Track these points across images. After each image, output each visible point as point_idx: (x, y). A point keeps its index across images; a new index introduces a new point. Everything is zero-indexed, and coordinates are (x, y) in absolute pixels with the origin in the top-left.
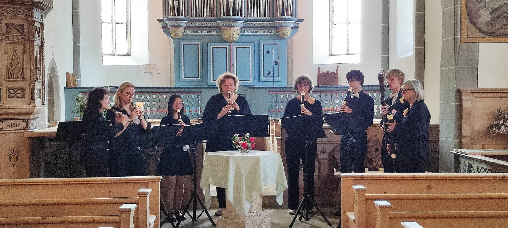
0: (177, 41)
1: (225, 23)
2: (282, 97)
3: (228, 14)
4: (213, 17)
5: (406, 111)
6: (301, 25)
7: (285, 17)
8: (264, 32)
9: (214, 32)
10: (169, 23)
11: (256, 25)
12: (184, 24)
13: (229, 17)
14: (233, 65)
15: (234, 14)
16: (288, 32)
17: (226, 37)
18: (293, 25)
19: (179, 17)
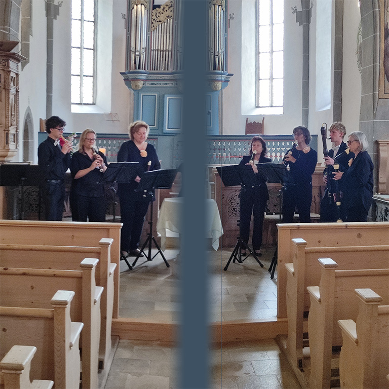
4: (170, 71)
6: (231, 79)
7: (217, 71)
10: (130, 76)
12: (144, 77)
16: (220, 85)
18: (223, 79)
19: (139, 70)
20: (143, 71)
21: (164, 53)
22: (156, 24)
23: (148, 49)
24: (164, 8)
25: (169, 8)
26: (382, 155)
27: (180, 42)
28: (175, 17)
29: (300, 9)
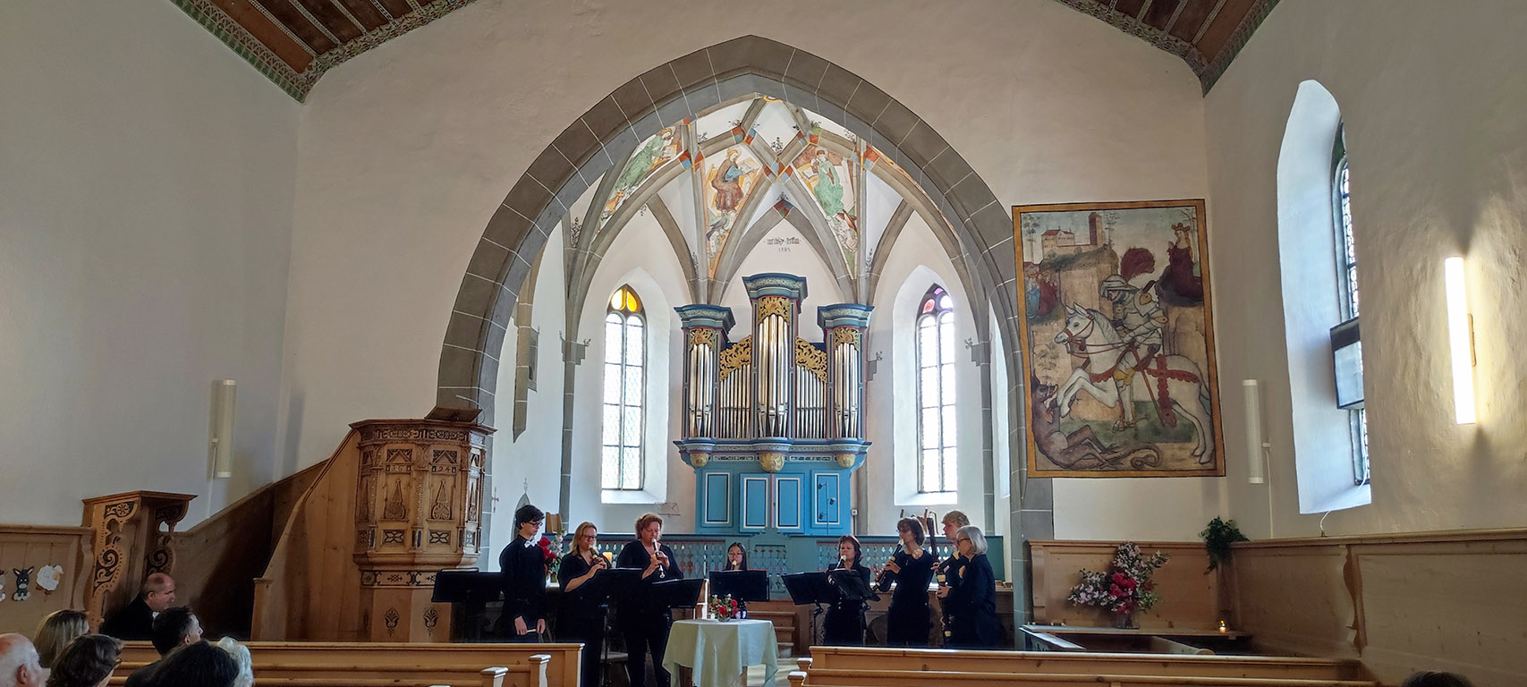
0: (699, 469)
1: (764, 446)
3: (768, 434)
4: (748, 439)
5: (961, 570)
6: (869, 450)
7: (847, 439)
8: (818, 459)
9: (749, 459)
10: (689, 447)
11: (807, 450)
12: (709, 447)
13: (769, 438)
14: (775, 504)
15: (776, 434)
16: (851, 459)
17: (764, 465)
18: (857, 450)
19: (703, 438)
20: (708, 439)
21: (740, 413)
22: (725, 371)
23: (716, 406)
24: (737, 349)
25: (744, 349)
26: (1036, 562)
27: (762, 397)
28: (754, 362)
29: (975, 342)
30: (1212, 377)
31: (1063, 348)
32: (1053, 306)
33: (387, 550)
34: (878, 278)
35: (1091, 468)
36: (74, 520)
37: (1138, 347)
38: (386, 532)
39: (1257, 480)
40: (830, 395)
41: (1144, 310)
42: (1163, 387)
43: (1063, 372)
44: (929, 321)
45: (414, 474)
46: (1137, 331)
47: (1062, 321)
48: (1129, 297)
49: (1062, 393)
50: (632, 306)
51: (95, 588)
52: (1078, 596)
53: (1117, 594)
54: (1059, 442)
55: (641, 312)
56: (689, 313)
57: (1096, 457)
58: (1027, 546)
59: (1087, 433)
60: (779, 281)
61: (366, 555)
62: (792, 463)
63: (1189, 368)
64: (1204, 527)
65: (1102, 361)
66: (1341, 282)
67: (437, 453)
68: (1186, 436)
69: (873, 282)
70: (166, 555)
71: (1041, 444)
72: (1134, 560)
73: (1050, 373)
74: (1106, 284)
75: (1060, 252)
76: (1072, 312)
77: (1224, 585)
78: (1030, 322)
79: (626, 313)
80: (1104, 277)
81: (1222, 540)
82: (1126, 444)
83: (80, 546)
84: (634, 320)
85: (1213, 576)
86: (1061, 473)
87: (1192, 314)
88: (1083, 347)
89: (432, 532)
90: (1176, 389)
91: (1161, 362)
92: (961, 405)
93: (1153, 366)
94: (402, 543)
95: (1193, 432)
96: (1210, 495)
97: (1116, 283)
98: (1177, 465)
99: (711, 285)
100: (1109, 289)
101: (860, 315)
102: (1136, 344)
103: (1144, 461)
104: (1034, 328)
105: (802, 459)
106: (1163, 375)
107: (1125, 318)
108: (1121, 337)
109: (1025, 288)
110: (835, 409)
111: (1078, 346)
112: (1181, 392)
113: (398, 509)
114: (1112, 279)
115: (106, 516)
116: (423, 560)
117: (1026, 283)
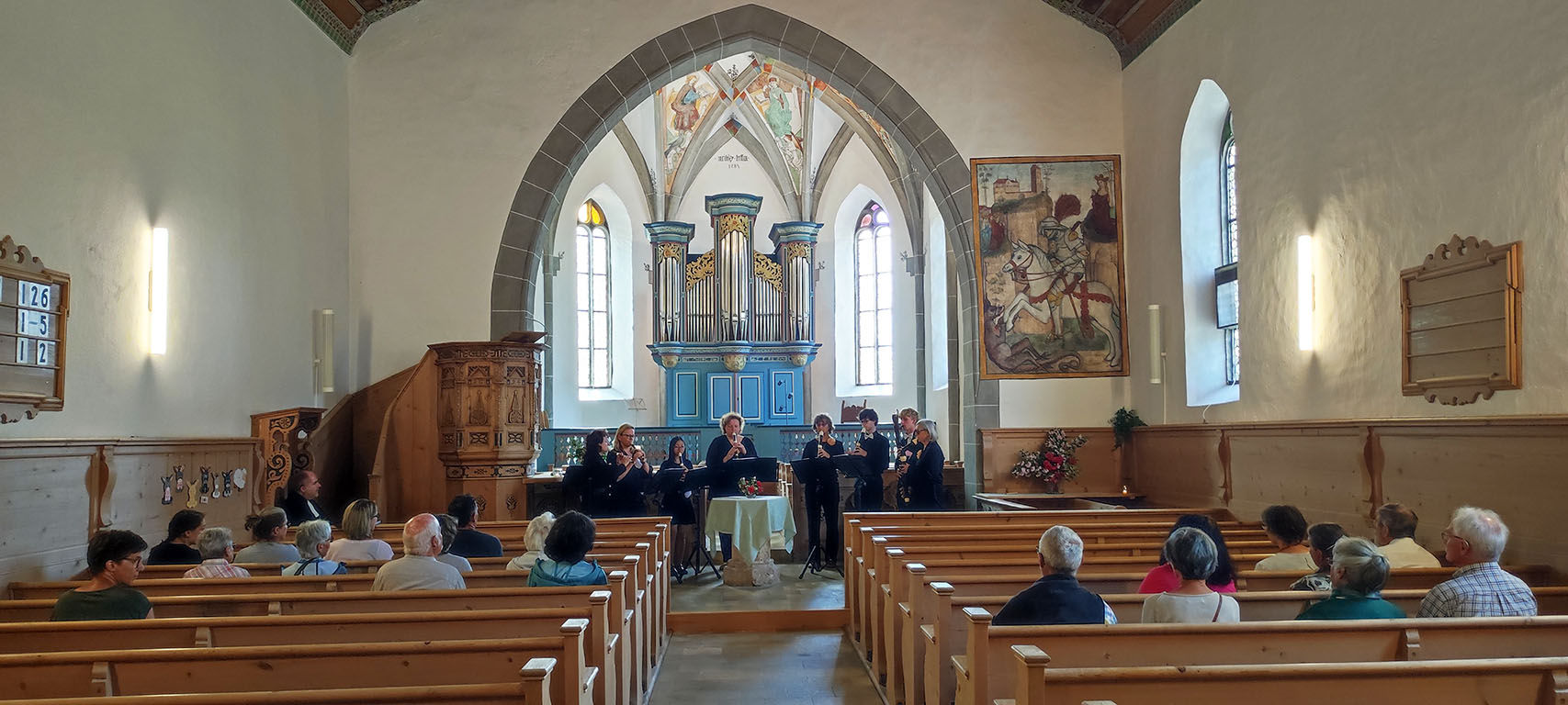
0: (670, 370)
1: (729, 349)
2: (797, 437)
3: (732, 338)
4: (713, 343)
5: (919, 453)
6: (819, 350)
7: (800, 341)
8: (775, 359)
9: (715, 359)
10: (661, 350)
11: (765, 352)
12: (678, 350)
13: (733, 342)
14: (738, 399)
15: (739, 338)
16: (804, 359)
17: (729, 365)
18: (808, 351)
19: (672, 342)
20: (678, 343)
21: (705, 318)
22: (692, 282)
23: (683, 314)
24: (702, 262)
25: (708, 261)
26: (986, 446)
27: (725, 305)
28: (717, 274)
29: (910, 255)
30: (1122, 299)
31: (1009, 275)
32: (1002, 242)
33: (475, 449)
34: (821, 194)
35: (1028, 371)
36: (246, 433)
37: (1066, 275)
38: (472, 434)
39: (1156, 381)
40: (785, 303)
41: (1072, 245)
42: (1084, 306)
43: (1008, 296)
44: (866, 234)
45: (493, 387)
46: (1066, 262)
47: (1008, 254)
48: (1061, 234)
49: (1007, 312)
50: (597, 220)
51: (268, 486)
52: (1020, 471)
53: (1048, 468)
54: (1005, 351)
55: (606, 225)
56: (658, 230)
57: (1033, 363)
58: (979, 432)
59: (1026, 344)
60: (740, 201)
61: (456, 453)
62: (752, 363)
63: (1105, 292)
64: (1112, 415)
65: (1039, 286)
66: (1224, 233)
67: (510, 369)
68: (1101, 345)
69: (816, 198)
70: (307, 457)
71: (991, 353)
72: (1061, 442)
73: (998, 296)
74: (1043, 224)
75: (1008, 198)
76: (1016, 247)
77: (1126, 458)
78: (984, 255)
79: (592, 226)
80: (1042, 218)
81: (1126, 425)
82: (1056, 352)
83: (255, 452)
84: (598, 232)
85: (1118, 453)
86: (1005, 376)
87: (1108, 249)
88: (1024, 275)
89: (510, 434)
90: (1096, 309)
91: (1084, 287)
92: (897, 309)
93: (1078, 290)
94: (486, 443)
95: (1105, 342)
96: (1118, 391)
97: (1051, 223)
98: (1091, 368)
99: (668, 199)
100: (1046, 229)
101: (811, 232)
102: (1065, 273)
103: (1069, 365)
104: (987, 260)
105: (762, 359)
106: (1085, 297)
107: (1057, 252)
108: (1053, 267)
109: (980, 228)
110: (790, 315)
111: (1020, 274)
112: (1098, 310)
113: (480, 416)
114: (1048, 220)
115: (271, 428)
116: (504, 456)
117: (981, 222)
